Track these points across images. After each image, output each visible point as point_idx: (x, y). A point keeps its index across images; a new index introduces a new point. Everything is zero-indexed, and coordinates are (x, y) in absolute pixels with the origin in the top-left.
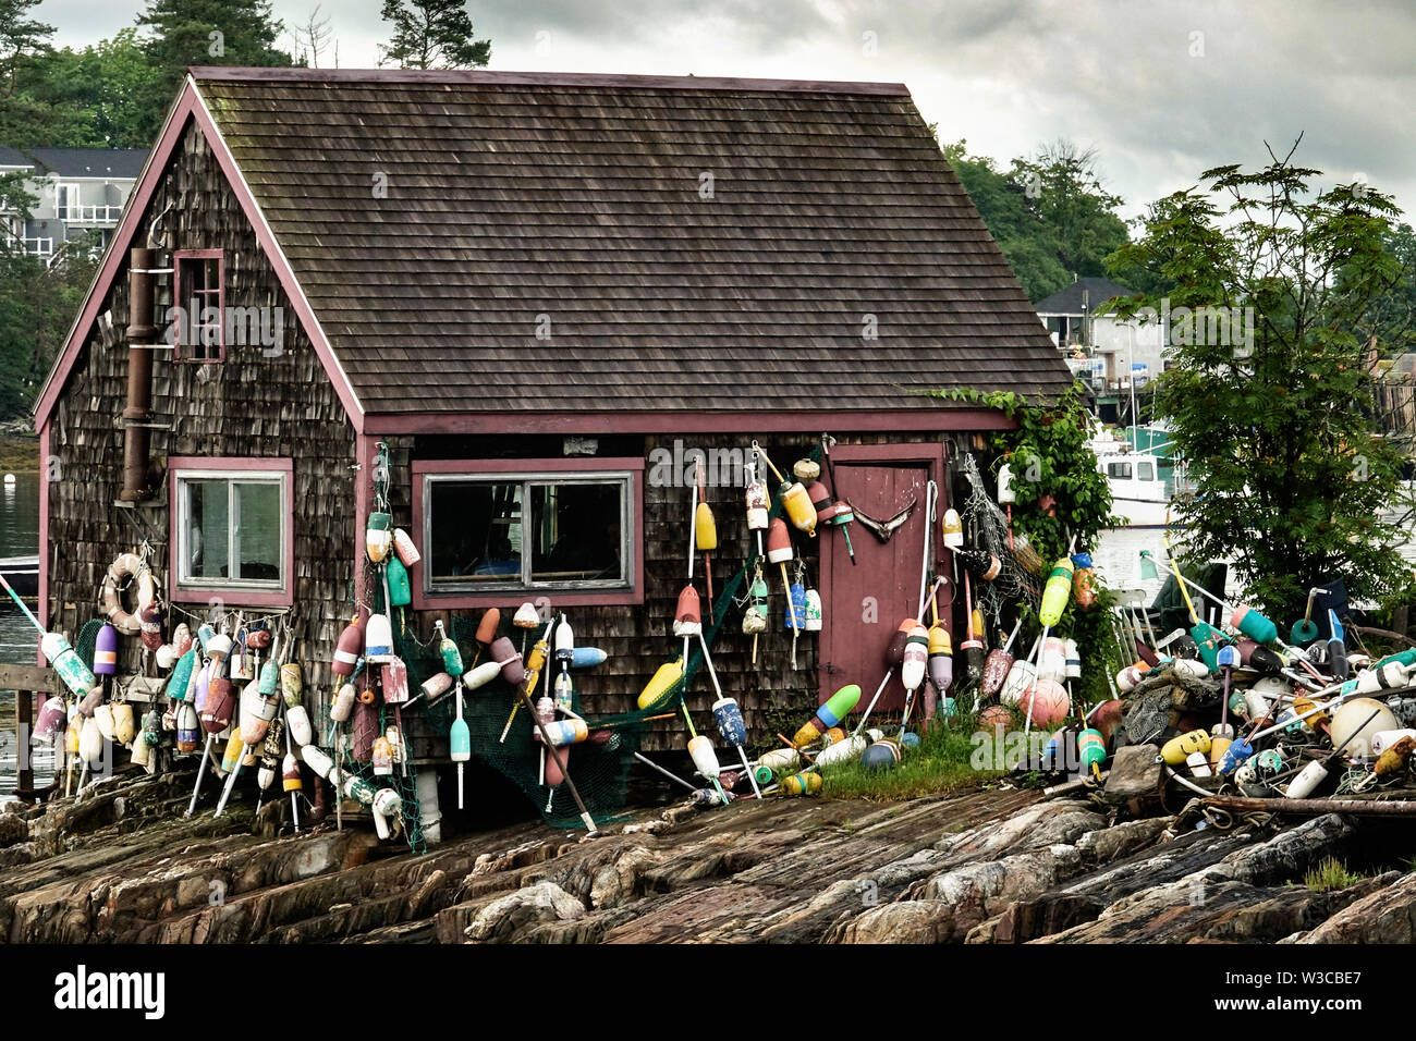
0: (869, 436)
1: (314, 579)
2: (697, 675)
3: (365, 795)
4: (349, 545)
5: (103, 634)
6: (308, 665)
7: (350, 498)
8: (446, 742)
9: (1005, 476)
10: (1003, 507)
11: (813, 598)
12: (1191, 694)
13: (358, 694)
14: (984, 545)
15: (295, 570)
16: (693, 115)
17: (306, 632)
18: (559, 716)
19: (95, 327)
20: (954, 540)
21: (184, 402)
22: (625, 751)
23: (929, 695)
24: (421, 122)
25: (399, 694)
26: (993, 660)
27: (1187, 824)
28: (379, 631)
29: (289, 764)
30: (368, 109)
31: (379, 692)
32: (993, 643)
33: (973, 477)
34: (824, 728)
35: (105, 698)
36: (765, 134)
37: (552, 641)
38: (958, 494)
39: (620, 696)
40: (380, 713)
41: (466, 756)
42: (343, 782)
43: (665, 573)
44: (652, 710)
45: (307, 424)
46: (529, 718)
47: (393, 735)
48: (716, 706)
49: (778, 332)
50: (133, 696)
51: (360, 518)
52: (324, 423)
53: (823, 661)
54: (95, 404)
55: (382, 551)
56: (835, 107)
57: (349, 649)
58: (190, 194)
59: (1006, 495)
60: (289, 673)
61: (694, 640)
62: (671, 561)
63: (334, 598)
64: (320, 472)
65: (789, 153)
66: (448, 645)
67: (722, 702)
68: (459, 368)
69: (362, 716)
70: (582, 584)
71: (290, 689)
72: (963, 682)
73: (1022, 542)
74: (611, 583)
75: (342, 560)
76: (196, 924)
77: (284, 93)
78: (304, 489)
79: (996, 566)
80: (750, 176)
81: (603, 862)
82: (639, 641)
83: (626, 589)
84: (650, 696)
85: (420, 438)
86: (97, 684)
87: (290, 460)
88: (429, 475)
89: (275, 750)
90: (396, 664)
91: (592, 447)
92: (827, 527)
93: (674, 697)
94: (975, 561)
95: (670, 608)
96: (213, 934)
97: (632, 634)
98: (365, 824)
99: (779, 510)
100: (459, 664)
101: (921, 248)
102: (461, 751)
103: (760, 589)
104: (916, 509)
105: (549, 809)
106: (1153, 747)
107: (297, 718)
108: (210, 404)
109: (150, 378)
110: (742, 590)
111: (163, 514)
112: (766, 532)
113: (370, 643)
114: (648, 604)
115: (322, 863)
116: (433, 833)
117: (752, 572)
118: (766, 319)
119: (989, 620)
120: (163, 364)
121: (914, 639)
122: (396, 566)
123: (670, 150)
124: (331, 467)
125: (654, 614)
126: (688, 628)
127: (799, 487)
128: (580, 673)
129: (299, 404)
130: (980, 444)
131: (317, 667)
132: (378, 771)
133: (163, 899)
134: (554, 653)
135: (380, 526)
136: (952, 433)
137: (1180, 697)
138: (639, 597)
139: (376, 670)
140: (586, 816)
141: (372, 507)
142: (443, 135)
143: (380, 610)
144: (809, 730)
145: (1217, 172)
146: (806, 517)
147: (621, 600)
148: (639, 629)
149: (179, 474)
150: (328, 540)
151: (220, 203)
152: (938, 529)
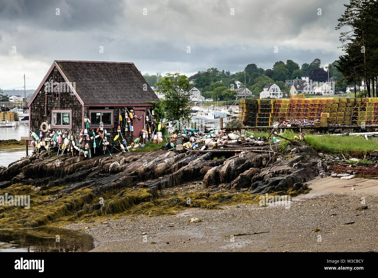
0: (138, 107)
1: (75, 125)
2: (120, 137)
3: (83, 152)
4: (81, 121)
5: (41, 132)
6: (74, 136)
7: (81, 114)
8: (93, 145)
9: (153, 112)
10: (153, 116)
11: (132, 127)
12: (184, 138)
13: (83, 139)
14: (151, 120)
15: (72, 124)
16: (111, 66)
17: (74, 131)
18: (105, 142)
19: (38, 93)
20: (148, 120)
21: (54, 103)
22: (113, 146)
23: (146, 139)
24: (82, 67)
25: (88, 139)
26: (152, 135)
27: (188, 154)
28: (86, 131)
29: (72, 148)
30: (76, 66)
31: (86, 139)
32: (152, 133)
33: (149, 112)
34: (134, 143)
35: (41, 141)
36: (119, 69)
37: (104, 132)
38: (148, 114)
39: (111, 139)
40: (86, 141)
41: (95, 147)
42: (80, 150)
43: (116, 124)
44: (115, 141)
45: (74, 105)
46: (102, 142)
47: (87, 144)
48: (123, 141)
49: (127, 94)
50: (46, 140)
51: (83, 117)
52: (77, 105)
53: (133, 135)
54: (38, 103)
55: (86, 121)
56: (126, 66)
57: (82, 133)
58: (55, 76)
59: (153, 114)
60: (72, 136)
61: (120, 132)
62: (117, 122)
63: (79, 127)
64: (76, 111)
65: (123, 71)
66: (94, 133)
67: (124, 140)
68: (93, 98)
69: (83, 142)
70: (107, 125)
71: (72, 139)
72: (149, 138)
73: (155, 120)
74: (110, 125)
75: (80, 122)
76: (68, 168)
77: (66, 64)
78: (74, 113)
79: (152, 123)
80: (119, 74)
81: (121, 159)
82: (114, 132)
83: (112, 126)
84: (115, 139)
85: (90, 107)
86: (40, 139)
87: (71, 110)
88: (91, 112)
89: (70, 146)
90: (88, 135)
91: (108, 108)
92: (134, 118)
93: (118, 140)
94: (150, 122)
95: (117, 128)
96: (70, 169)
97: (112, 131)
98: (83, 155)
99: (129, 116)
100: (95, 135)
101: (139, 83)
102: (95, 146)
103: (127, 126)
104: (143, 116)
105: (104, 153)
106: (181, 145)
107: (73, 142)
108: (58, 103)
109: (48, 100)
110: (125, 126)
111: (50, 117)
112: (127, 119)
113: (85, 133)
114: (114, 128)
115: (79, 160)
116: (90, 156)
117: (126, 124)
118: (125, 92)
119: (151, 130)
120: (50, 98)
121: (144, 132)
122: (88, 123)
123: (109, 71)
124: (78, 111)
125: (115, 129)
126: (119, 131)
127: (131, 113)
128: (107, 136)
129: (73, 103)
130: (150, 108)
131: (76, 136)
132: (86, 149)
133: (63, 165)
134: (104, 134)
135: (86, 118)
136: (147, 106)
137: (183, 139)
138: (113, 127)
139: (85, 136)
140: (110, 154)
141: (85, 115)
142: (84, 69)
143: (86, 128)
144: (133, 143)
145: (168, 74)
146: (132, 117)
147: (111, 127)
148: (113, 131)
149: (53, 112)
150: (78, 120)
151: (59, 77)
152: (146, 118)
